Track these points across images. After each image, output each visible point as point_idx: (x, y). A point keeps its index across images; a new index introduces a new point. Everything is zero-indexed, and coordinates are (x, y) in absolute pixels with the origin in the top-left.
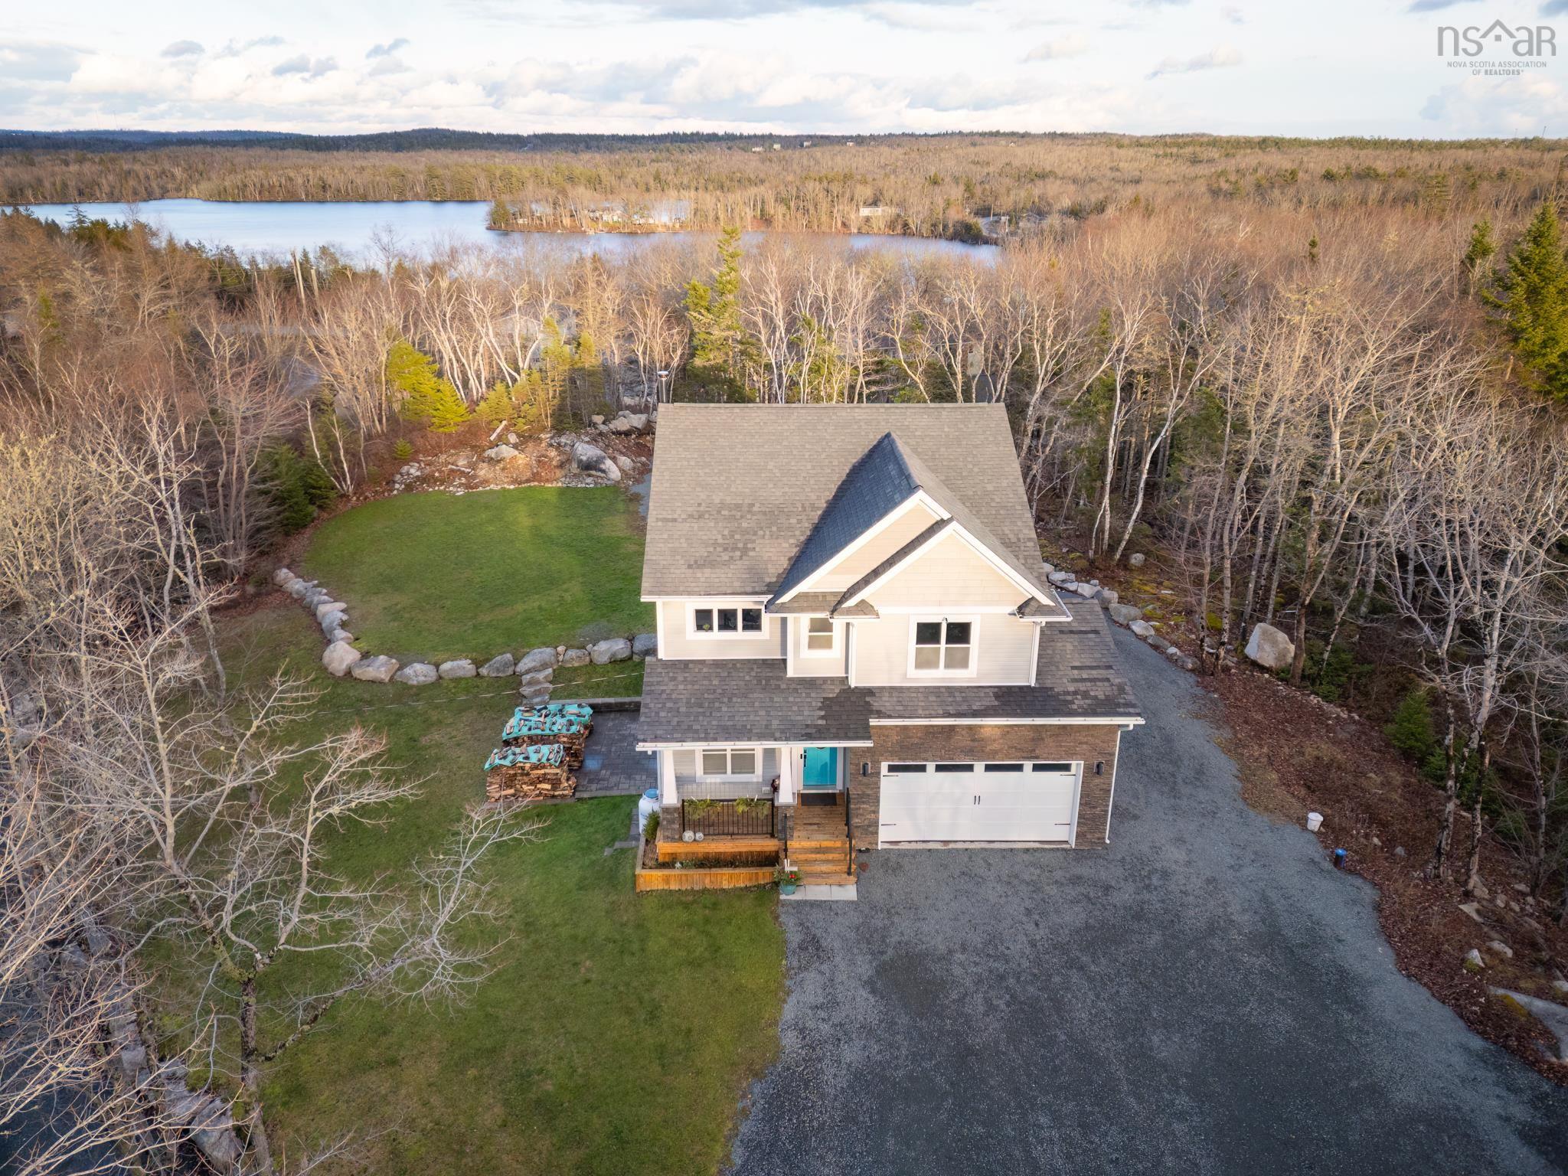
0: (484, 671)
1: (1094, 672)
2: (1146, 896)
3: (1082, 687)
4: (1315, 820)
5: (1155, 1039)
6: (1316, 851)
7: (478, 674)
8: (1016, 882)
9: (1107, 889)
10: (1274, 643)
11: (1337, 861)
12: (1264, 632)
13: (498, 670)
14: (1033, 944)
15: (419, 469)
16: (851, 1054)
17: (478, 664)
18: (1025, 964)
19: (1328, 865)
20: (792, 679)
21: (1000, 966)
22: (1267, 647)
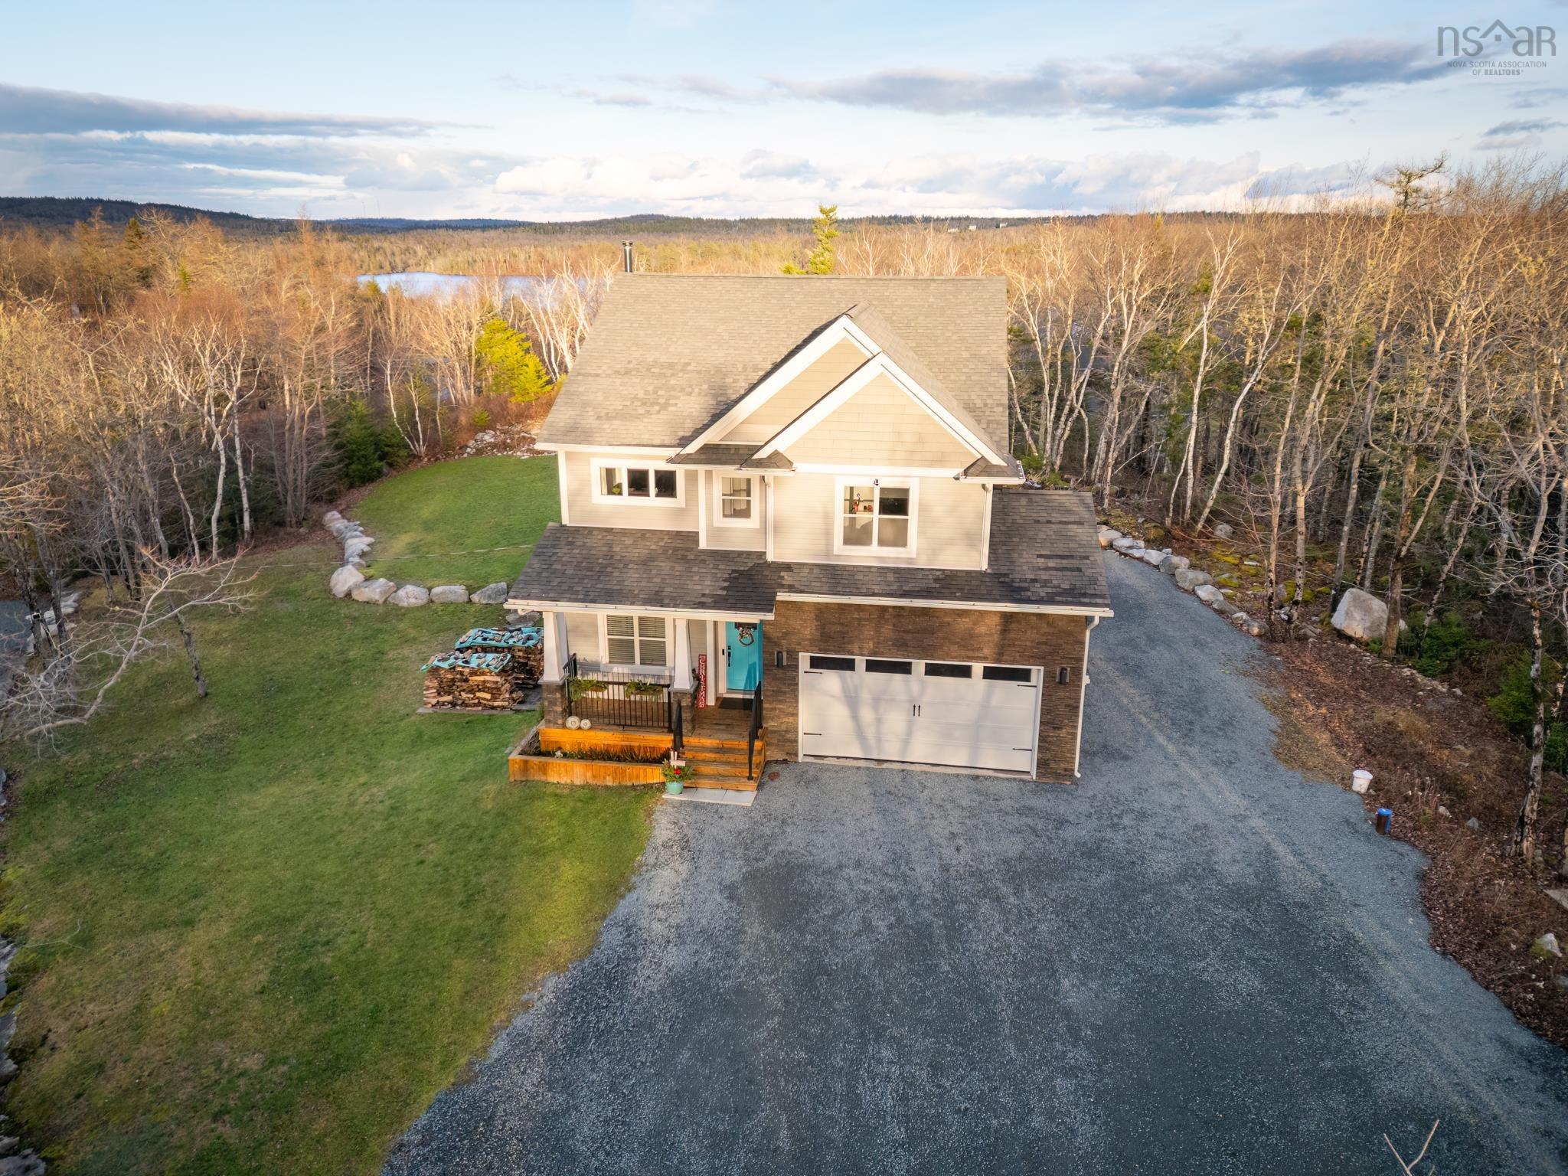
0: (475, 598)
1: (1064, 561)
2: (1109, 834)
3: (1044, 576)
4: (1362, 779)
5: (1066, 983)
6: (1358, 813)
7: (470, 601)
8: (949, 806)
9: (1061, 823)
10: (1367, 610)
11: (1381, 823)
12: (1356, 599)
13: (489, 597)
14: (945, 868)
15: (495, 436)
16: (676, 958)
17: (471, 590)
18: (927, 887)
19: (1368, 827)
20: (704, 551)
21: (895, 887)
22: (1357, 615)
